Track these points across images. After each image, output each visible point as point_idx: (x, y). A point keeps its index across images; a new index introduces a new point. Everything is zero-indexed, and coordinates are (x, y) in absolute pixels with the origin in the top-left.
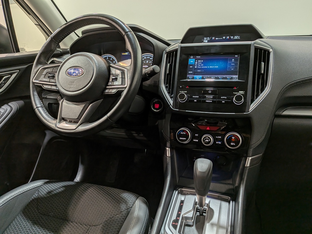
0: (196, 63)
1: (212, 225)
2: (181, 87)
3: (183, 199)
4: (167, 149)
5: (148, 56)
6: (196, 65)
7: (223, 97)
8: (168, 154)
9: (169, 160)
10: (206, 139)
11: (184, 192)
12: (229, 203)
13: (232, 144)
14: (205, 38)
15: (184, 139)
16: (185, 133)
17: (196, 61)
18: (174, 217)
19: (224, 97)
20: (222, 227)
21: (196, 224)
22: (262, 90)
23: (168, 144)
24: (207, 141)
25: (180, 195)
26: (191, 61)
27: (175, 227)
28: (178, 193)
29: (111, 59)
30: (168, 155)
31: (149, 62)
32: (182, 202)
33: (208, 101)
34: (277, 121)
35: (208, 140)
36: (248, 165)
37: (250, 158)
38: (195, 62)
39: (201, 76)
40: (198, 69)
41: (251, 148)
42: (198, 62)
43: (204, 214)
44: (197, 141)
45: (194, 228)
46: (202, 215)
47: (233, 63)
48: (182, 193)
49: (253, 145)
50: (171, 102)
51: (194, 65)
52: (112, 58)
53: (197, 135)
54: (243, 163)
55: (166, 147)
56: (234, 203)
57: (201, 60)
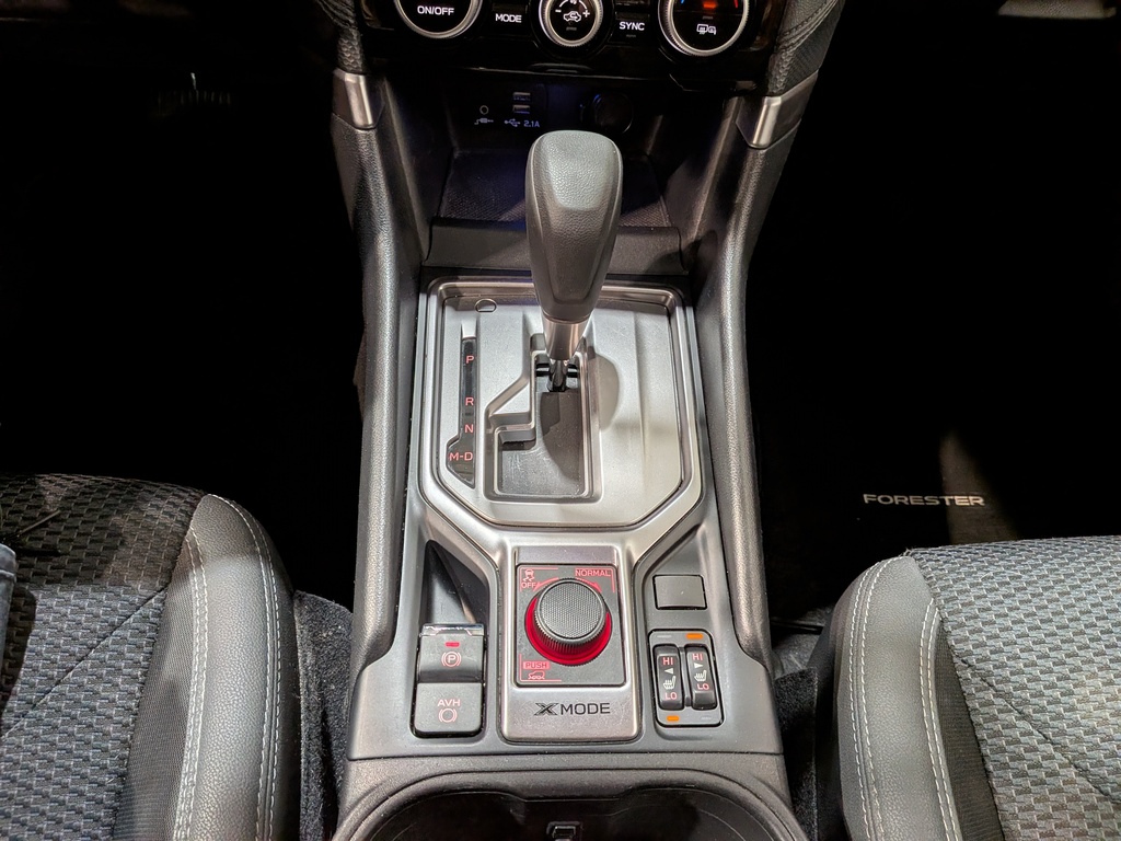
3: (469, 333)
4: (349, 78)
8: (360, 109)
9: (368, 144)
10: (569, 8)
11: (467, 296)
12: (670, 315)
13: (702, 30)
15: (443, 11)
18: (450, 429)
20: (662, 432)
21: (545, 432)
23: (351, 51)
24: (573, 16)
25: (449, 311)
27: (465, 472)
28: (442, 305)
30: (358, 120)
32: (470, 348)
35: (581, 11)
36: (765, 140)
37: (777, 101)
41: (786, 48)
43: (571, 382)
44: (517, 19)
45: (539, 450)
46: (563, 387)
48: (453, 301)
49: (797, 28)
54: (733, 124)
55: (338, 72)
56: (690, 312)
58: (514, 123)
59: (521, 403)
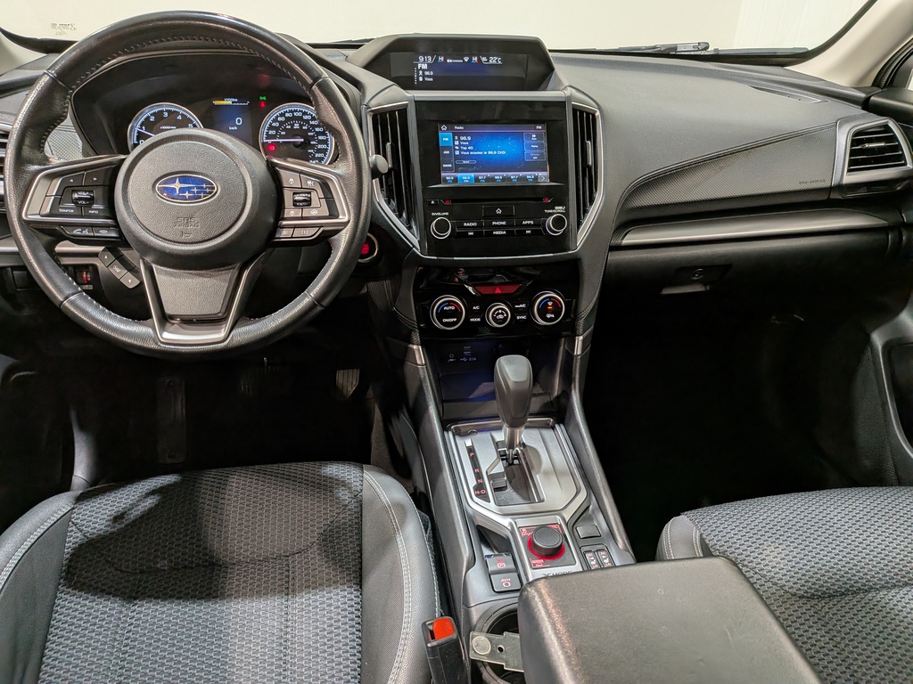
0: (457, 143)
1: (546, 474)
2: (433, 202)
3: (469, 443)
4: (415, 347)
5: (296, 111)
6: (457, 148)
7: (527, 222)
8: (420, 358)
9: (423, 371)
10: (498, 314)
11: (463, 430)
12: (554, 428)
13: (549, 316)
14: (421, 58)
15: (452, 320)
16: (453, 308)
17: (456, 138)
18: (472, 482)
19: (529, 222)
20: (563, 473)
21: (510, 482)
22: (592, 201)
23: (416, 337)
24: (501, 317)
25: (457, 438)
26: (445, 137)
27: (485, 497)
28: (455, 435)
29: (180, 117)
30: (419, 362)
31: (301, 126)
32: (471, 450)
33: (497, 233)
34: (614, 257)
35: (503, 314)
36: (579, 353)
37: (581, 338)
38: (454, 140)
39: (473, 175)
40: (462, 157)
41: (580, 319)
42: (459, 139)
43: (516, 462)
44: (479, 320)
45: (509, 490)
46: (513, 464)
47: (533, 143)
49: (583, 311)
50: (413, 238)
51: (452, 149)
52: (182, 115)
53: (477, 308)
54: (564, 348)
55: (411, 346)
56: (562, 426)
57: (466, 134)
58: (465, 359)
59: (500, 468)
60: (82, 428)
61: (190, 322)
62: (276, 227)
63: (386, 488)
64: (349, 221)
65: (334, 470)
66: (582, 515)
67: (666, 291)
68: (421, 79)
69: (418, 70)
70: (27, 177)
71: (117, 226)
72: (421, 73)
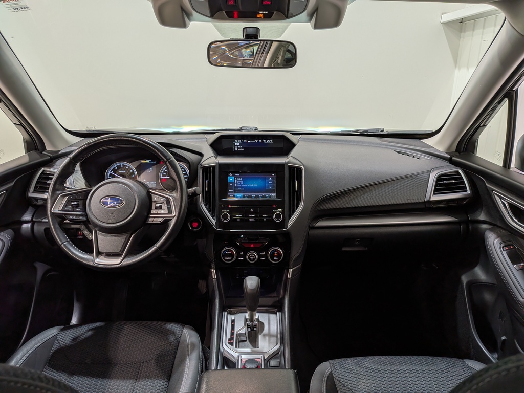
0: (236, 181)
1: (264, 335)
2: (223, 206)
3: (233, 318)
4: (212, 270)
6: (236, 183)
8: (214, 276)
9: (215, 282)
10: (251, 256)
11: (233, 312)
12: (276, 314)
13: (275, 259)
14: (236, 141)
15: (229, 258)
16: (230, 253)
18: (229, 336)
19: (265, 215)
20: (273, 336)
21: (249, 338)
22: (297, 207)
23: (213, 265)
24: (252, 258)
25: (229, 315)
26: (231, 178)
27: (232, 344)
28: (228, 314)
29: (127, 168)
30: (214, 277)
32: (233, 321)
33: (250, 220)
34: (312, 232)
36: (290, 277)
37: (292, 270)
38: (235, 180)
39: (242, 194)
40: (237, 187)
41: (291, 260)
42: (237, 180)
43: (255, 329)
44: (242, 259)
45: (248, 342)
46: (253, 330)
47: (270, 181)
48: (231, 313)
49: (293, 257)
50: (214, 222)
51: (234, 183)
52: (129, 167)
53: (242, 253)
56: (280, 313)
57: (240, 178)
59: (244, 331)
60: (78, 300)
61: (109, 255)
62: (148, 217)
63: (191, 336)
64: (174, 216)
65: (171, 326)
66: (274, 356)
67: (344, 249)
68: (236, 149)
69: (235, 146)
70: (55, 196)
71: (86, 215)
72: (236, 147)
